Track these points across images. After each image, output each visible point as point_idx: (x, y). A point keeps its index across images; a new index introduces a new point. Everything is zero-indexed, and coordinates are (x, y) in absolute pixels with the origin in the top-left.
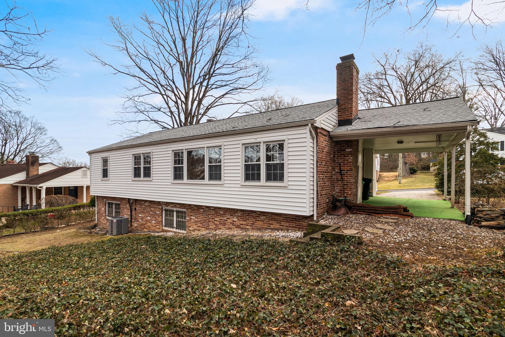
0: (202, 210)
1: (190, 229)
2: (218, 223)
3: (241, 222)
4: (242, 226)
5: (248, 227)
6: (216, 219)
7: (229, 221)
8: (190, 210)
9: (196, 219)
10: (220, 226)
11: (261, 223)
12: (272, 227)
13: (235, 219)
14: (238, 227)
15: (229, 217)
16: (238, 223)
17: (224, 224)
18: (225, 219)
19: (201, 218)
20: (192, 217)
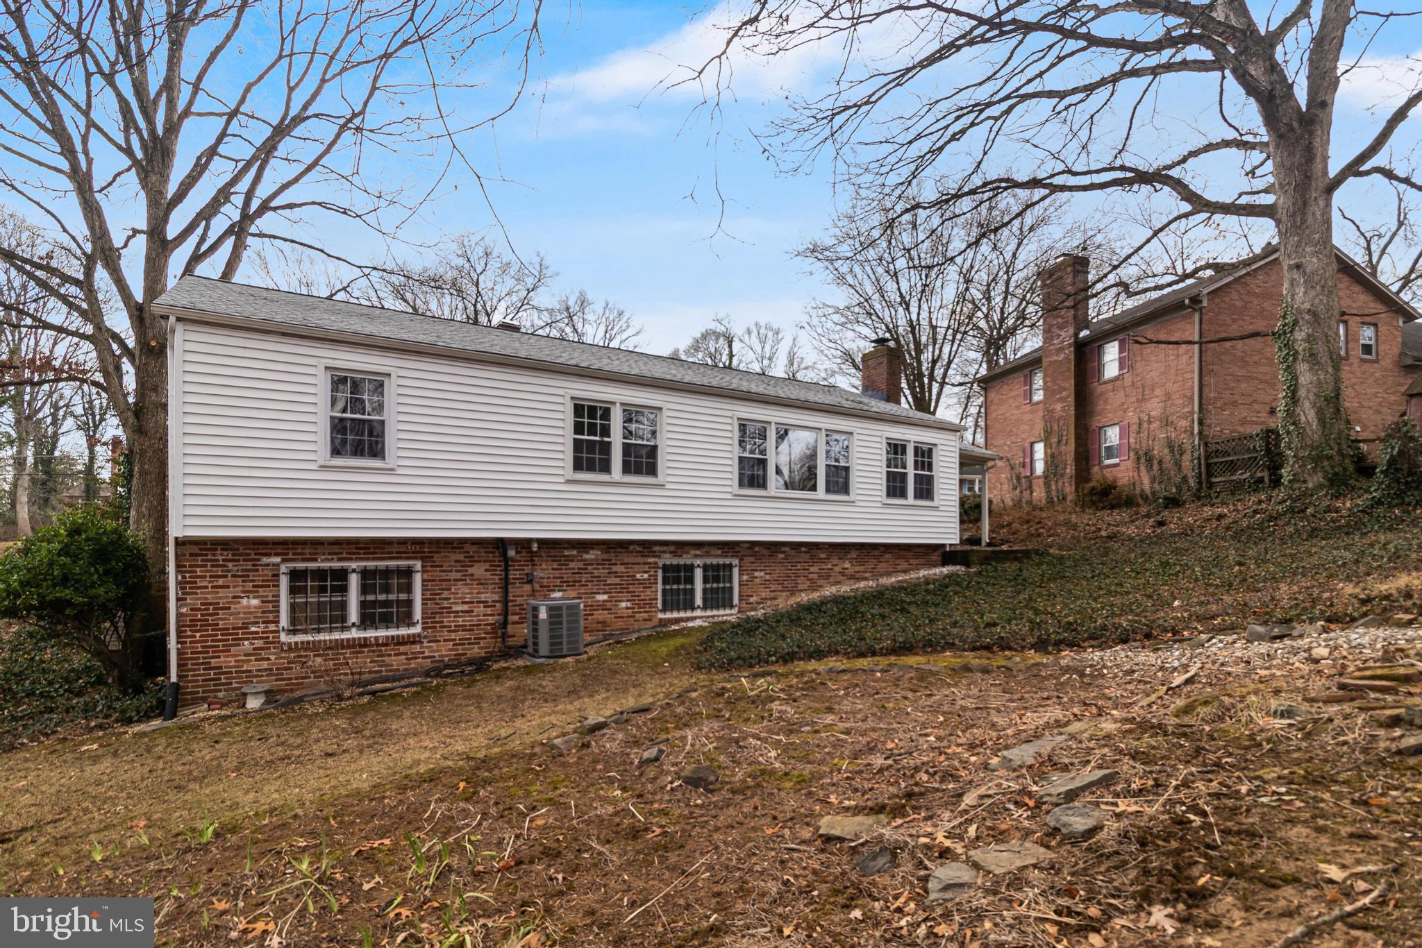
0: (782, 556)
1: (752, 600)
2: (815, 576)
3: (857, 569)
4: (857, 575)
5: (867, 575)
6: (812, 569)
7: (837, 569)
8: (752, 559)
9: (768, 577)
10: (820, 582)
11: (884, 565)
12: (899, 568)
13: (847, 565)
14: (852, 577)
15: (835, 562)
16: (851, 571)
17: (828, 577)
18: (829, 566)
19: (779, 571)
20: (757, 574)
